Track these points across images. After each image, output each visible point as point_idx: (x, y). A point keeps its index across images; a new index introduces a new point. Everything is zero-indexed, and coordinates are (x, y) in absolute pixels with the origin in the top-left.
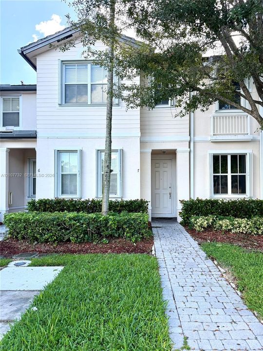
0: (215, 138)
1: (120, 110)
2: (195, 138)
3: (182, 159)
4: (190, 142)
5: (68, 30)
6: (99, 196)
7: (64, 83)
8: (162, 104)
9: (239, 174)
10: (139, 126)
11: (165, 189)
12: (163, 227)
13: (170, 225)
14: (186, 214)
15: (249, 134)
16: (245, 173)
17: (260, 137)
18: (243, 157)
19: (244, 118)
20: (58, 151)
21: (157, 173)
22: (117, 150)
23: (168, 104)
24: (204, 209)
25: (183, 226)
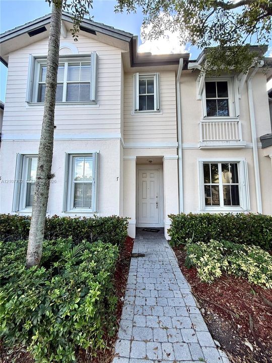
0: (205, 144)
1: (98, 108)
2: (183, 144)
3: (169, 168)
4: (178, 149)
5: (39, 20)
6: (68, 210)
7: (37, 82)
8: (148, 109)
9: (231, 184)
10: (119, 126)
11: (152, 199)
12: (147, 255)
13: (157, 249)
14: (177, 233)
15: (241, 140)
16: (238, 182)
17: (253, 145)
18: (234, 165)
19: (234, 124)
20: (23, 155)
21: (144, 183)
22: (92, 154)
23: (154, 109)
24: (199, 227)
25: (173, 248)
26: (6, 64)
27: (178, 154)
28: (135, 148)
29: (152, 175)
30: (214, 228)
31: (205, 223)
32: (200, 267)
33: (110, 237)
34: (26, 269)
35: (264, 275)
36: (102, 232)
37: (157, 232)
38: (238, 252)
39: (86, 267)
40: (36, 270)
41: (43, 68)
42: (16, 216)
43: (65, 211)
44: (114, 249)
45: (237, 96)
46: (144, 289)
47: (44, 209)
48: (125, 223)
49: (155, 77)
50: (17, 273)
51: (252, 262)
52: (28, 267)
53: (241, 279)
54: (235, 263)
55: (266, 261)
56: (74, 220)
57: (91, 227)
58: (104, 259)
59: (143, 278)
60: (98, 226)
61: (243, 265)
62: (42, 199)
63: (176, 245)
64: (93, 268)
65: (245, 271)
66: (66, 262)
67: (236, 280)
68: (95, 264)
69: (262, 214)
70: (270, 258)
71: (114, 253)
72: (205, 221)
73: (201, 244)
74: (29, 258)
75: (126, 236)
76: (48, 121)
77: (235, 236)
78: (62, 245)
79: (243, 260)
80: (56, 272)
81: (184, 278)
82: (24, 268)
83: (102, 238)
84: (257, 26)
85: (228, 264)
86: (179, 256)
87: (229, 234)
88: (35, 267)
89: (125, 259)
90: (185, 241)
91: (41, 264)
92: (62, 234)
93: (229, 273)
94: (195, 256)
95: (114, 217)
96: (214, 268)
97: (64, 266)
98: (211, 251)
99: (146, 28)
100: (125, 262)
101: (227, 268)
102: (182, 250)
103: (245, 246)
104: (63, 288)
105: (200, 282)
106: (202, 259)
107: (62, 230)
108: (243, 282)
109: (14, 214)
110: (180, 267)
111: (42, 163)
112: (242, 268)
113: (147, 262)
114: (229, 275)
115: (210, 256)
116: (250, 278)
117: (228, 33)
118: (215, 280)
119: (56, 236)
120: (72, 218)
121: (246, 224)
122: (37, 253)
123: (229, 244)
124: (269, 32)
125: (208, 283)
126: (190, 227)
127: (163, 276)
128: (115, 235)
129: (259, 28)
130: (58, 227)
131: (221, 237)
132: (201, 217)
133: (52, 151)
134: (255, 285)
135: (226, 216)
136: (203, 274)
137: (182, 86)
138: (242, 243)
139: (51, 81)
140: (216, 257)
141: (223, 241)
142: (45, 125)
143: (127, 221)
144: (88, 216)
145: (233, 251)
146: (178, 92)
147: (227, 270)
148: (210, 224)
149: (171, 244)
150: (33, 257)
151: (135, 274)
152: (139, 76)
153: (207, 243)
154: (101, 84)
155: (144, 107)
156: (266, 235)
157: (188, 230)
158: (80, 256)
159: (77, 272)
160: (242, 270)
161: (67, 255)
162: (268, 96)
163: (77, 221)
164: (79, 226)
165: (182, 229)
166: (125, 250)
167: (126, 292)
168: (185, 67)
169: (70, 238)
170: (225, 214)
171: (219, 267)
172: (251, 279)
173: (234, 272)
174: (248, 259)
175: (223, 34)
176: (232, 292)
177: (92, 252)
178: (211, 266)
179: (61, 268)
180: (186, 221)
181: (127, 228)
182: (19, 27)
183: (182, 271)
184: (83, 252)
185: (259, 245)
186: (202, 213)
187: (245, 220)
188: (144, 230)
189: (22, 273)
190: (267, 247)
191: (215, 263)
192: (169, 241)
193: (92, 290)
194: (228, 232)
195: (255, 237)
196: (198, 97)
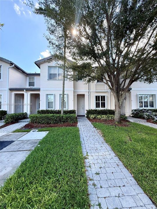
0: (96, 91)
1: (67, 82)
3: (86, 97)
4: (89, 92)
7: (49, 73)
10: (73, 87)
11: (82, 106)
14: (88, 114)
15: (106, 90)
16: (105, 101)
17: (109, 91)
18: (104, 97)
19: (104, 85)
20: (47, 94)
22: (66, 94)
23: (82, 80)
37: (83, 116)
170: (101, 110)
180: (90, 111)
186: (94, 109)
188: (79, 116)
192: (86, 117)
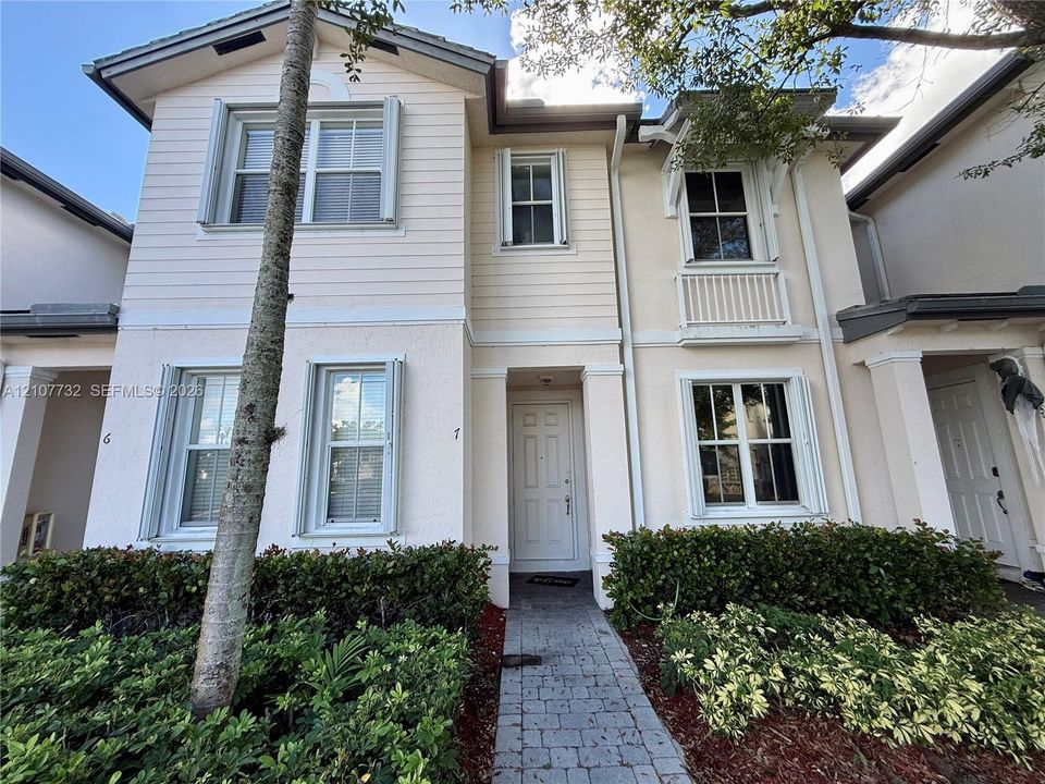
0: (693, 333)
1: (401, 240)
2: (637, 334)
3: (600, 397)
5: (246, 17)
6: (313, 531)
7: (233, 169)
8: (537, 241)
9: (770, 440)
10: (461, 287)
11: (555, 486)
12: (547, 658)
13: (577, 638)
14: (630, 586)
15: (789, 323)
16: (789, 436)
17: (822, 332)
18: (776, 389)
19: (768, 281)
20: (182, 369)
21: (530, 442)
22: (384, 364)
23: (552, 241)
24: (693, 567)
25: (621, 633)
26: (147, 122)
27: (622, 361)
28: (505, 346)
29: (552, 420)
30: (736, 568)
31: (708, 554)
32: (706, 689)
33: (438, 608)
34: (196, 722)
35: (886, 704)
36: (415, 592)
37: (571, 586)
38: (808, 638)
39: (378, 703)
40: (225, 723)
41: (250, 133)
42: (151, 552)
43: (302, 532)
44: (454, 645)
45: (771, 209)
46: (548, 767)
47: (252, 531)
48: (482, 561)
49: (553, 159)
50: (168, 734)
51: (848, 665)
52: (200, 714)
53: (824, 718)
54: (803, 672)
55: (886, 662)
56: (330, 561)
57: (381, 579)
58: (429, 676)
59: (542, 731)
60: (401, 575)
61: (825, 677)
62: (247, 501)
63: (629, 623)
64: (400, 706)
65: (831, 695)
66: (313, 692)
67: (808, 722)
68: (406, 695)
69: (861, 523)
70: (895, 652)
71: (456, 656)
72: (708, 548)
73: (703, 618)
74: (202, 686)
75: (485, 602)
76: (273, 283)
77: (794, 590)
78: (297, 640)
79: (823, 662)
80: (284, 726)
81: (661, 727)
82: (188, 718)
83: (413, 610)
84: (808, 58)
85: (783, 677)
86: (642, 658)
87: (776, 585)
88: (222, 714)
89: (485, 674)
90: (656, 611)
91: (237, 701)
92: (293, 602)
93: (789, 702)
94: (690, 656)
95: (448, 547)
96: (745, 689)
97: (307, 706)
98: (733, 638)
99: (533, 50)
100: (484, 683)
101: (782, 689)
102: (649, 638)
103: (823, 619)
104: (318, 774)
105: (709, 734)
106: (709, 664)
107: (294, 592)
108: (832, 727)
109: (145, 545)
110: (647, 691)
111: (250, 398)
112: (823, 686)
113: (551, 682)
114: (789, 709)
115: (733, 654)
116: (849, 714)
117: (740, 70)
118: (750, 728)
119: (276, 610)
120: (322, 552)
121: (820, 553)
122: (227, 668)
123: (780, 614)
124: (837, 71)
125: (732, 738)
126: (667, 570)
127: (600, 721)
128: (454, 602)
129: (813, 60)
130: (281, 582)
131: (757, 596)
132: (697, 539)
133: (279, 362)
134: (864, 735)
135: (765, 532)
136: (716, 708)
137: (626, 182)
138: (815, 610)
139: (285, 177)
140: (749, 656)
141: (764, 606)
142: (262, 292)
143: (485, 556)
144: (371, 546)
145: (793, 636)
146: (617, 199)
147: (782, 694)
148: (724, 557)
149: (615, 623)
150: (213, 684)
151: (518, 719)
152: (512, 155)
153: (717, 615)
154: (409, 178)
155: (527, 234)
156: (878, 586)
157: (663, 577)
158: (354, 672)
159: (352, 723)
160: (824, 693)
161: (317, 669)
162: (846, 207)
163: (341, 561)
164: (344, 578)
165: (643, 576)
166: (482, 644)
167: (495, 778)
168: (632, 136)
169: (320, 614)
170: (760, 528)
171: (758, 688)
172: (851, 719)
173: (803, 698)
174: (836, 659)
175: (727, 74)
176: (803, 762)
177: (392, 658)
178: (737, 685)
179: (298, 714)
180: (653, 550)
181: (487, 578)
182: (190, 31)
183: (654, 703)
184: (363, 658)
185: (863, 614)
186: (697, 524)
187: (818, 542)
188: (531, 581)
189: (184, 734)
190: (885, 618)
191: (747, 674)
192: (607, 612)
193: (405, 775)
194: (773, 578)
195: (849, 592)
196: (670, 211)
